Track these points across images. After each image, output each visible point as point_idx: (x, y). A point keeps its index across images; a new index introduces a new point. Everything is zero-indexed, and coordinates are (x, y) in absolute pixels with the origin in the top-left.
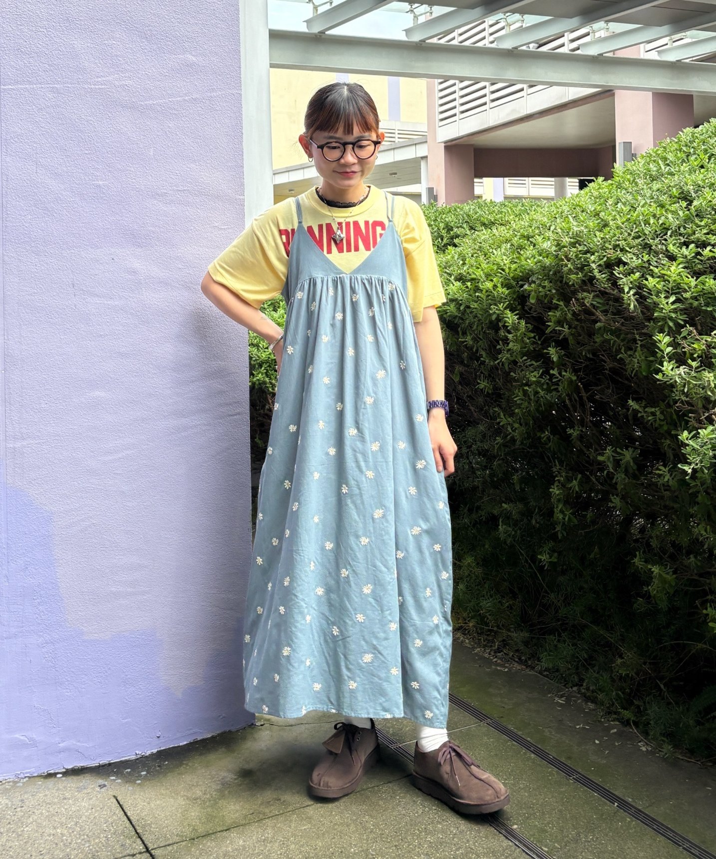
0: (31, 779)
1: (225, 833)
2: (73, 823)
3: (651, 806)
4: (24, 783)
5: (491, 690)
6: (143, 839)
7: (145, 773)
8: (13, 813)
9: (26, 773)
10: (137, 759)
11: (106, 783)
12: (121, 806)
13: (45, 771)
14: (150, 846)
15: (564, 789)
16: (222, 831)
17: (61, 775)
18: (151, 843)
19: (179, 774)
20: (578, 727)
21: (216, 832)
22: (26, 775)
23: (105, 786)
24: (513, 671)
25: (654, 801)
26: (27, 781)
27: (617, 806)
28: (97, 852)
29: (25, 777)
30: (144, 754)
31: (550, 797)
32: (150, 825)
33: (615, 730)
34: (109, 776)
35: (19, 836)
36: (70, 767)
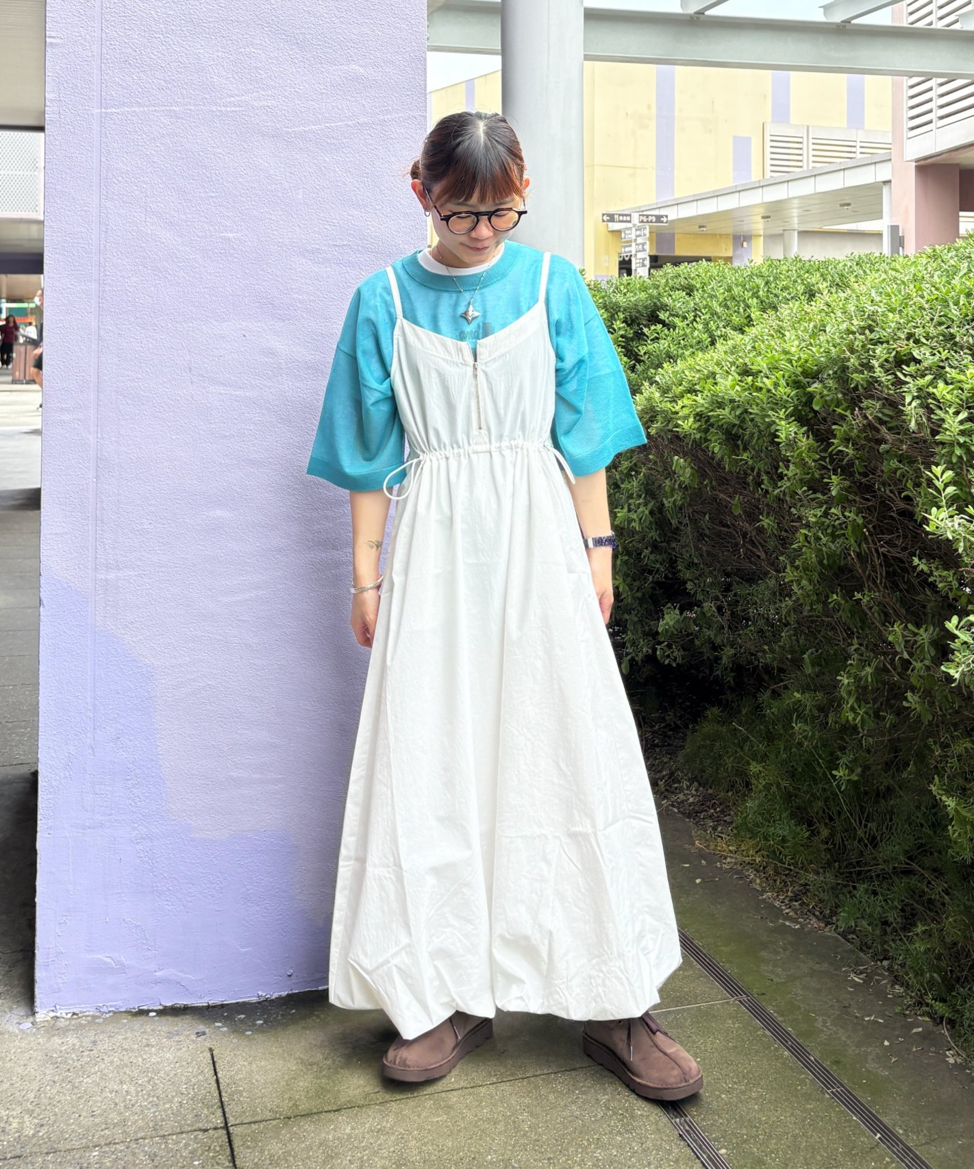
0: (117, 1015)
1: (331, 1115)
2: (146, 1079)
3: (929, 1143)
4: (105, 1019)
5: (764, 954)
6: (226, 1110)
7: (261, 1022)
8: (78, 1056)
9: (111, 1006)
10: (259, 1003)
11: (207, 1030)
12: (214, 1063)
13: (135, 1005)
14: (231, 1121)
15: (812, 1106)
16: (330, 1111)
17: (154, 1014)
18: (233, 1116)
19: (303, 1028)
20: (867, 1019)
21: (321, 1112)
22: (111, 1009)
23: (204, 1033)
24: (806, 930)
25: (936, 1137)
26: (110, 1017)
27: (880, 1138)
28: (163, 1120)
29: (110, 1012)
30: (268, 996)
31: (788, 1114)
32: (241, 1093)
33: (920, 1029)
34: (214, 1023)
35: (74, 1087)
36: (169, 1004)
